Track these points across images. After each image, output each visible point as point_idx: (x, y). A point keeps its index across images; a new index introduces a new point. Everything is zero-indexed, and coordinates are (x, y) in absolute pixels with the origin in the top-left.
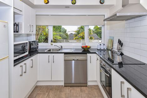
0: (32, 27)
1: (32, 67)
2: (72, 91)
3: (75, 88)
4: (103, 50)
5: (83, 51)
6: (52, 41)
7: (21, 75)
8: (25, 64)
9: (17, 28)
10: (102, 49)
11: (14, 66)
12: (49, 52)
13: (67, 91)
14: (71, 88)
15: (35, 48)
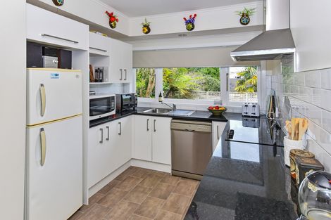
0: (124, 72)
1: (120, 134)
2: (182, 185)
3: (189, 182)
4: (252, 117)
5: (212, 116)
6: (160, 96)
7: (101, 142)
8: (108, 127)
9: (101, 75)
10: (250, 114)
11: (90, 127)
12: (154, 113)
13: (174, 182)
14: (181, 180)
15: (131, 106)
